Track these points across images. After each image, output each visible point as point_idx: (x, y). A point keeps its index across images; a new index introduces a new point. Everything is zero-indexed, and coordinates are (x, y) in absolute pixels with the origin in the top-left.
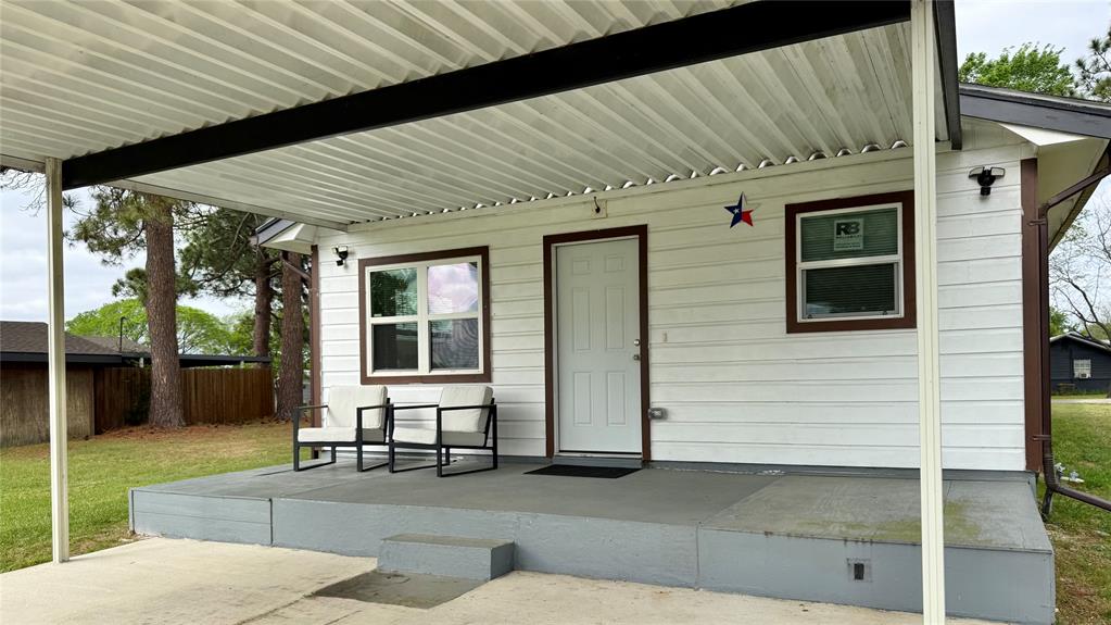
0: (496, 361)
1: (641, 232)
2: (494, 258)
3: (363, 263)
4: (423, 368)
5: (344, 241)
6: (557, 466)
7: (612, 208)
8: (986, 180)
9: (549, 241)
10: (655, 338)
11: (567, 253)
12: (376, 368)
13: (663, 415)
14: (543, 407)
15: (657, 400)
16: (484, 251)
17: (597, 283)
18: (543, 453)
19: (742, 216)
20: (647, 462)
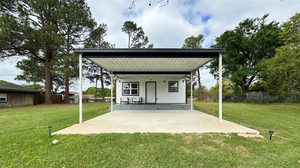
0: (140, 94)
1: (156, 82)
2: (139, 83)
3: (123, 82)
4: (131, 94)
5: (120, 80)
7: (153, 80)
8: (183, 81)
9: (146, 82)
10: (157, 92)
12: (124, 94)
13: (158, 99)
14: (145, 98)
16: (138, 82)
17: (151, 86)
18: (145, 103)
19: (165, 82)
20: (156, 103)
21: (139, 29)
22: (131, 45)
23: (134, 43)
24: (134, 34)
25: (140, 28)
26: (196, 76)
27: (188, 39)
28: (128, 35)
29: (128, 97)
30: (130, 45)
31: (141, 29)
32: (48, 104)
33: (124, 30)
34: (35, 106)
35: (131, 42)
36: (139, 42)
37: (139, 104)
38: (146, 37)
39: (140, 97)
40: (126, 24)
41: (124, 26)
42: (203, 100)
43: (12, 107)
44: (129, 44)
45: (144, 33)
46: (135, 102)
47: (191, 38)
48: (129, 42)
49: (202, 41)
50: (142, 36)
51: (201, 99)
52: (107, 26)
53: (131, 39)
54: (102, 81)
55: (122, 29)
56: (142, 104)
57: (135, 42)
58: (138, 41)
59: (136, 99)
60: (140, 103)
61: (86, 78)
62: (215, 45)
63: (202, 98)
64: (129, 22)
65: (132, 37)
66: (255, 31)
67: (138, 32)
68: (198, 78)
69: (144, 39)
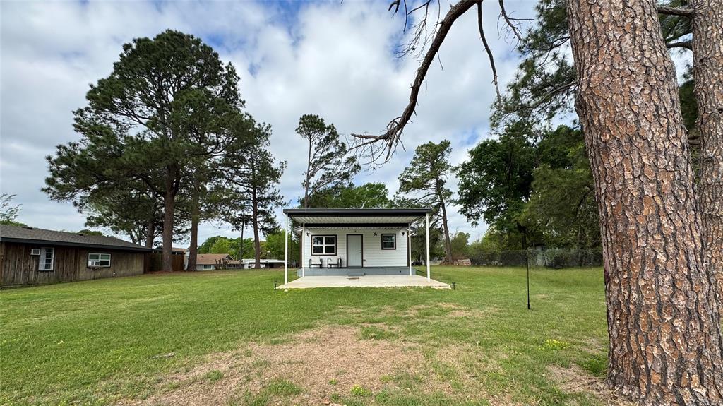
0: (338, 253)
1: (362, 235)
2: (338, 237)
3: (312, 236)
4: (324, 253)
5: (308, 231)
6: (348, 267)
7: (357, 232)
8: (403, 233)
9: (347, 235)
10: (364, 250)
11: (349, 236)
12: (314, 253)
13: (365, 260)
14: (346, 260)
15: (364, 258)
16: (336, 236)
17: (355, 241)
19: (375, 234)
20: (362, 267)
21: (328, 128)
22: (314, 158)
23: (319, 155)
24: (319, 138)
25: (331, 127)
26: (440, 218)
27: (422, 146)
28: (307, 140)
29: (321, 257)
30: (311, 159)
31: (333, 128)
32: (167, 271)
33: (299, 131)
34: (145, 275)
35: (313, 151)
36: (329, 152)
37: (338, 268)
38: (343, 143)
39: (338, 257)
40: (303, 119)
41: (300, 123)
42: (453, 264)
43: (116, 276)
44: (310, 156)
45: (338, 136)
46: (331, 265)
47: (428, 145)
48: (310, 153)
49: (448, 151)
50: (334, 142)
51: (451, 261)
52: (271, 128)
53: (314, 146)
54: (256, 228)
55: (297, 129)
56: (341, 268)
57: (321, 151)
58: (328, 149)
59: (334, 260)
60: (339, 266)
61: (224, 222)
62: (469, 164)
63: (452, 259)
64: (310, 117)
65: (315, 143)
66: (536, 141)
67: (326, 134)
68: (442, 220)
69: (337, 147)
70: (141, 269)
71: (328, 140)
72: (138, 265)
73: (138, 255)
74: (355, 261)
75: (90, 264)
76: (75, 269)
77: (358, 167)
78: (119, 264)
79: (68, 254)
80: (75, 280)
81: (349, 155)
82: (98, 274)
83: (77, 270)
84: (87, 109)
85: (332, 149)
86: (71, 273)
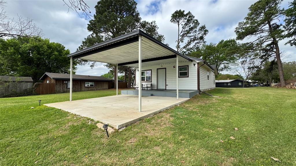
0: (152, 80)
1: (166, 68)
2: (152, 70)
3: (141, 71)
4: (145, 81)
6: (158, 90)
7: (163, 66)
8: (194, 65)
9: (157, 69)
10: (167, 78)
12: (141, 81)
13: (167, 85)
15: (167, 84)
17: (161, 73)
18: (156, 89)
19: (174, 67)
20: (166, 89)
21: (187, 14)
22: (182, 32)
23: (184, 30)
31: (190, 13)
35: (181, 29)
41: (172, 17)
43: (96, 90)
44: (179, 32)
45: (194, 17)
48: (179, 30)
50: (192, 21)
53: (181, 26)
55: (170, 20)
68: (275, 54)
69: (194, 23)
70: (107, 88)
71: (188, 21)
72: (106, 86)
73: (106, 82)
74: (162, 86)
75: (86, 85)
76: (80, 87)
77: (206, 31)
78: (98, 86)
79: (77, 83)
80: (81, 91)
81: (200, 26)
82: (90, 89)
83: (81, 88)
84: (93, 34)
85: (192, 25)
86: (79, 89)
